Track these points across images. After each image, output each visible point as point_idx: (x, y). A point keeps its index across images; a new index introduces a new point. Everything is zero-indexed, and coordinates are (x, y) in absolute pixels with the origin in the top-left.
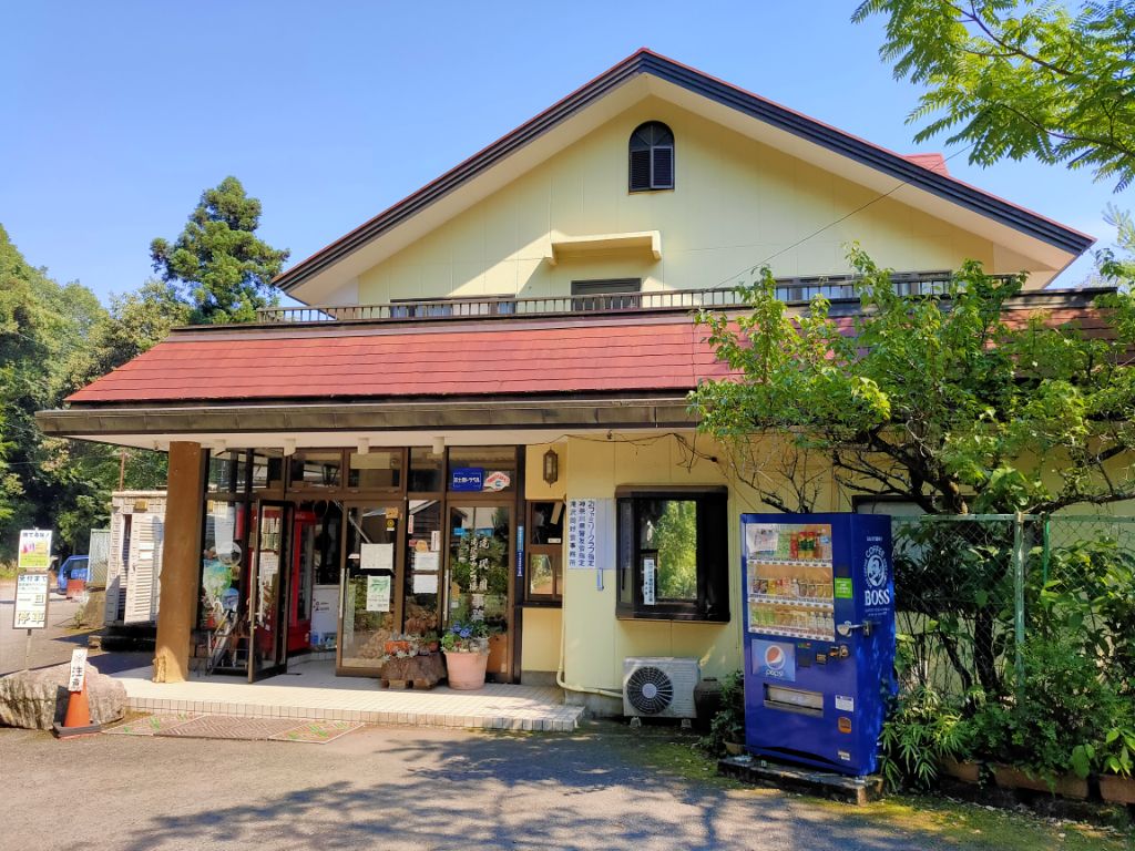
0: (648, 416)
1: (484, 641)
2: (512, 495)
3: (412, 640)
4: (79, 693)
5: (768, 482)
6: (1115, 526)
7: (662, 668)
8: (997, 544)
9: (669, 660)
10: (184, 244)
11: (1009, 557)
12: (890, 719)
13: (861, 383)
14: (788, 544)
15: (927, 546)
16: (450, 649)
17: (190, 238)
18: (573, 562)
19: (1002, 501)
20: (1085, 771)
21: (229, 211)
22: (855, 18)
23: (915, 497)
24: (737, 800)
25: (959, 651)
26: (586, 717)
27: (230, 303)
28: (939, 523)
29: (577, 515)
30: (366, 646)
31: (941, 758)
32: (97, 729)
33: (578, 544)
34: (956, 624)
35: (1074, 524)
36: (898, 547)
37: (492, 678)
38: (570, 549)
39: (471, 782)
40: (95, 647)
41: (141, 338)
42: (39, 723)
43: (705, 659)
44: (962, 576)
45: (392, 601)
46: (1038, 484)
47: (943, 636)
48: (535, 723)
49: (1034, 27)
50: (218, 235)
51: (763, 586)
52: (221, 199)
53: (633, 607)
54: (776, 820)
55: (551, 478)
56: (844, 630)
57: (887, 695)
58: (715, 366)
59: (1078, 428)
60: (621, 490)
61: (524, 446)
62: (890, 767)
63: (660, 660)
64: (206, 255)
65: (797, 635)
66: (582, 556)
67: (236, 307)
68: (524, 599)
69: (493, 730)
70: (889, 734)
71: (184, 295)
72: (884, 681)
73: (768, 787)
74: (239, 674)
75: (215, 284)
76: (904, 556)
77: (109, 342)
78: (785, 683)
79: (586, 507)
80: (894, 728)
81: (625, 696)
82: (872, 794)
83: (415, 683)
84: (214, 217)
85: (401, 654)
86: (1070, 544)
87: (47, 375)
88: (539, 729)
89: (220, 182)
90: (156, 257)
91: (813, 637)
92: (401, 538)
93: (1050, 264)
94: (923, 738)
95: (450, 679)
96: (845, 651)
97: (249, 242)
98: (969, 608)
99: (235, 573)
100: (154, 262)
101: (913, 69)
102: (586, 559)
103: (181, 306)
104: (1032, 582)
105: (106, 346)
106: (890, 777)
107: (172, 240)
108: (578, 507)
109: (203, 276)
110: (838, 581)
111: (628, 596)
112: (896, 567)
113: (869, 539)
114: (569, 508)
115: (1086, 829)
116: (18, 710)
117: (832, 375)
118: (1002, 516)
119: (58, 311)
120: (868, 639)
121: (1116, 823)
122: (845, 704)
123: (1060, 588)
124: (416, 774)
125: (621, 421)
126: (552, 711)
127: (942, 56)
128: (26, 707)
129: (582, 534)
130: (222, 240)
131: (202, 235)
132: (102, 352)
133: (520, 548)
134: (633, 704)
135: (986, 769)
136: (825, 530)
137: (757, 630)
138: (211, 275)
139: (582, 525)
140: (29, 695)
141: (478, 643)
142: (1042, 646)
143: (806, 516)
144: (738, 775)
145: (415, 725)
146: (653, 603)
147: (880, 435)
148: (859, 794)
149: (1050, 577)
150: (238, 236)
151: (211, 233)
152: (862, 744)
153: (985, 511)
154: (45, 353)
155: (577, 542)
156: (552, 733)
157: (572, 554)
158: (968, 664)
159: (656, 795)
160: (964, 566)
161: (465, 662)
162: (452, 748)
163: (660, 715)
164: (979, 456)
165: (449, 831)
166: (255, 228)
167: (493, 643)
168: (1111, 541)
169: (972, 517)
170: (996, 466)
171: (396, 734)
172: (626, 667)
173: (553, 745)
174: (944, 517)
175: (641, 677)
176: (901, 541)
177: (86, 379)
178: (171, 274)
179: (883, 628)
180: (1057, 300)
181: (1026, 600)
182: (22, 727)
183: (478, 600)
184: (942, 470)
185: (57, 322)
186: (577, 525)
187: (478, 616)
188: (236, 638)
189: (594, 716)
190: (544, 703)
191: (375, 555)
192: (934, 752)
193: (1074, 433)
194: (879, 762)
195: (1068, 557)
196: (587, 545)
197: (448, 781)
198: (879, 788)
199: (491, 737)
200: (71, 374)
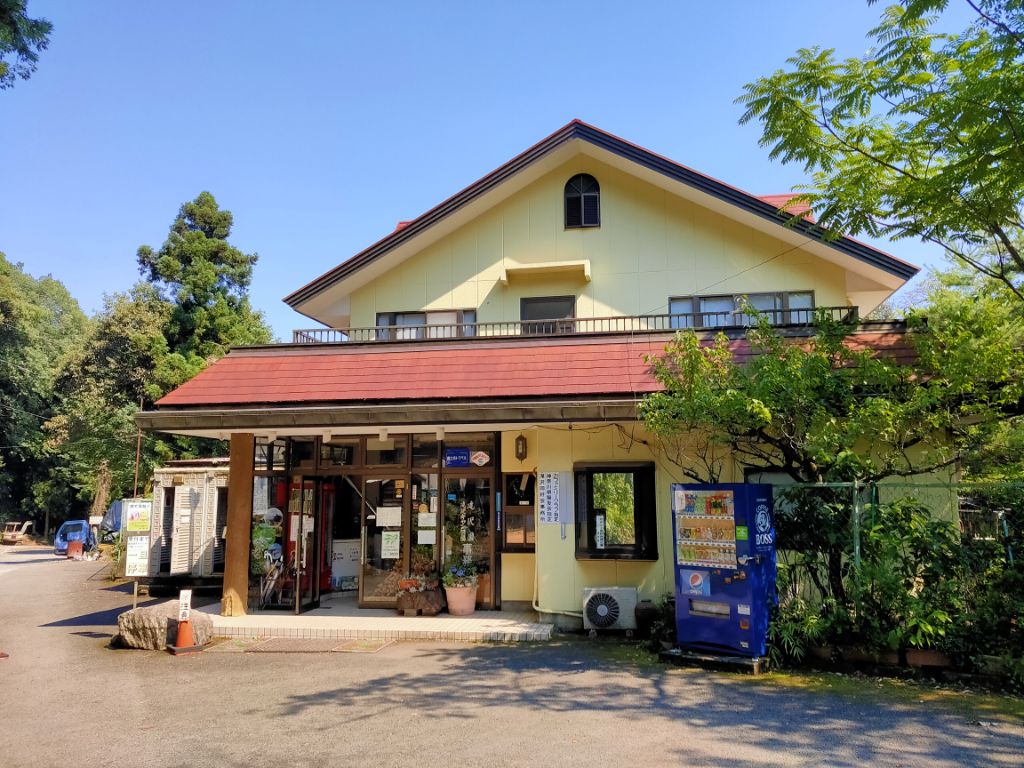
0: (599, 414)
1: (474, 578)
2: (492, 469)
3: (421, 579)
4: (186, 622)
5: (688, 461)
6: (916, 490)
7: (610, 594)
8: (842, 502)
9: (616, 588)
10: (168, 251)
11: (850, 511)
12: (774, 620)
13: (753, 402)
14: (704, 505)
15: (796, 505)
16: (449, 585)
17: (173, 245)
18: (542, 519)
19: (845, 473)
20: (896, 646)
21: (205, 222)
22: (741, 122)
23: (788, 469)
24: (675, 675)
25: (818, 574)
26: (555, 631)
27: (207, 298)
28: (802, 489)
29: (545, 484)
30: (381, 585)
31: (809, 644)
32: (200, 649)
33: (546, 506)
34: (816, 556)
35: (891, 489)
36: (776, 505)
37: (480, 608)
38: (540, 510)
39: (492, 671)
40: (145, 594)
41: (133, 333)
42: (156, 646)
43: (640, 587)
44: (820, 524)
45: (401, 552)
46: (868, 462)
47: (808, 564)
48: (521, 635)
49: (868, 133)
50: (196, 243)
51: (688, 533)
52: (197, 211)
53: (588, 549)
54: (702, 684)
55: (521, 456)
56: (743, 561)
57: (771, 604)
58: (645, 376)
59: (889, 429)
60: (579, 466)
61: (500, 432)
62: (774, 651)
63: (609, 588)
64: (186, 260)
65: (711, 566)
66: (549, 514)
67: (212, 303)
68: (502, 547)
69: (490, 641)
70: (773, 630)
71: (167, 294)
72: (770, 594)
73: (694, 667)
74: (287, 609)
75: (195, 285)
76: (781, 511)
77: (102, 336)
78: (702, 598)
79: (552, 478)
80: (776, 626)
81: (585, 616)
82: (763, 668)
83: (424, 611)
84: (191, 226)
85: (413, 590)
86: (890, 501)
87: (24, 360)
88: (524, 639)
89: (196, 196)
90: (142, 262)
91: (722, 566)
92: (407, 503)
93: (887, 285)
94: (796, 631)
95: (450, 607)
96: (744, 575)
97: (223, 248)
98: (826, 547)
99: (278, 532)
100: (140, 266)
101: (783, 154)
102: (553, 516)
103: (165, 304)
104: (865, 527)
105: (99, 339)
106: (775, 658)
107: (157, 247)
108: (545, 479)
109: (184, 278)
110: (738, 529)
111: (585, 543)
112: (776, 519)
113: (759, 500)
114: (539, 479)
115: (896, 682)
116: (139, 636)
117: (734, 396)
118: (845, 484)
119: (34, 302)
120: (758, 567)
121: (915, 678)
122: (744, 610)
123: (882, 530)
124: (450, 668)
125: (580, 417)
126: (531, 627)
127: (803, 145)
128: (145, 634)
129: (549, 498)
130: (200, 248)
131: (183, 243)
132: (97, 344)
133: (499, 509)
134: (591, 620)
135: (836, 650)
136: (729, 494)
137: (684, 563)
138: (191, 278)
139: (549, 492)
140: (147, 625)
141: (470, 580)
142: (870, 568)
143: (714, 485)
144: (672, 662)
145: (433, 639)
146: (603, 547)
147: (765, 431)
148: (755, 668)
149: (876, 523)
150: (213, 243)
151: (191, 241)
152: (755, 637)
153: (835, 480)
154: (26, 341)
155: (545, 504)
156: (535, 642)
157: (542, 512)
158: (825, 582)
159: (621, 674)
160: (821, 517)
161: (460, 595)
162: (465, 654)
163: (611, 627)
164: (828, 446)
165: (490, 696)
166: (226, 235)
167: (480, 581)
168: (914, 500)
169: (826, 484)
170: (840, 450)
171: (422, 645)
172: (586, 594)
173: (539, 648)
174: (807, 485)
175: (596, 601)
176: (779, 501)
177: (83, 369)
178: (155, 276)
179: (767, 561)
180: (886, 327)
181: (861, 539)
182: (142, 649)
183: (468, 549)
184: (805, 456)
185: (37, 313)
186: (545, 491)
187: (467, 560)
188: (282, 581)
189: (561, 630)
190: (523, 622)
191: (388, 516)
192: (803, 640)
193: (887, 432)
194: (767, 649)
195: (889, 510)
196: (553, 506)
197: (474, 671)
198: (767, 665)
199: (492, 646)
200: (69, 364)
